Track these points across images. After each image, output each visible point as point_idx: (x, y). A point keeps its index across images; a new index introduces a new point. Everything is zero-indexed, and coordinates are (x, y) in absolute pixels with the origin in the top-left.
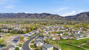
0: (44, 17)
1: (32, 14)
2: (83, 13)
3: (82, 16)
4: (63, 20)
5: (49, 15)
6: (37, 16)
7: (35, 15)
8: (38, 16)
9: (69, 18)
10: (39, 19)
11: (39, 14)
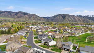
0: (21, 16)
1: (4, 12)
2: (59, 14)
3: (58, 18)
4: (41, 20)
5: (26, 14)
6: (11, 14)
7: (8, 13)
8: (13, 14)
9: (47, 18)
10: (14, 18)
11: (14, 12)
